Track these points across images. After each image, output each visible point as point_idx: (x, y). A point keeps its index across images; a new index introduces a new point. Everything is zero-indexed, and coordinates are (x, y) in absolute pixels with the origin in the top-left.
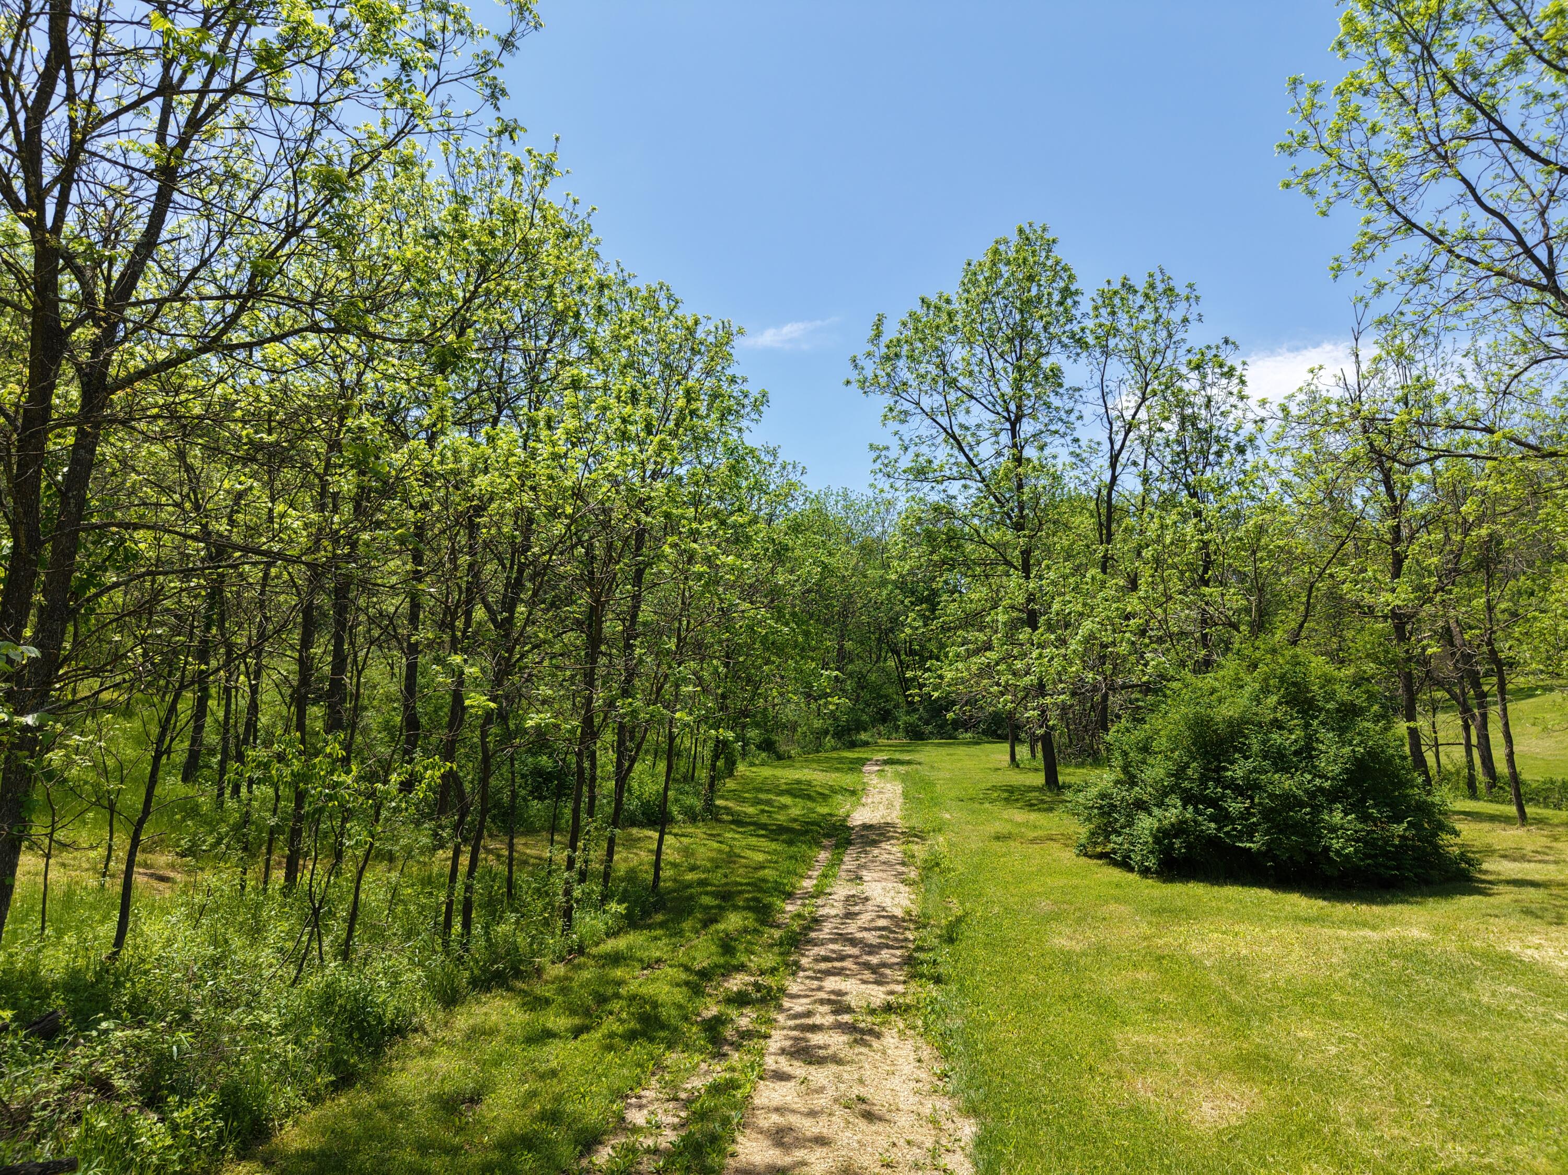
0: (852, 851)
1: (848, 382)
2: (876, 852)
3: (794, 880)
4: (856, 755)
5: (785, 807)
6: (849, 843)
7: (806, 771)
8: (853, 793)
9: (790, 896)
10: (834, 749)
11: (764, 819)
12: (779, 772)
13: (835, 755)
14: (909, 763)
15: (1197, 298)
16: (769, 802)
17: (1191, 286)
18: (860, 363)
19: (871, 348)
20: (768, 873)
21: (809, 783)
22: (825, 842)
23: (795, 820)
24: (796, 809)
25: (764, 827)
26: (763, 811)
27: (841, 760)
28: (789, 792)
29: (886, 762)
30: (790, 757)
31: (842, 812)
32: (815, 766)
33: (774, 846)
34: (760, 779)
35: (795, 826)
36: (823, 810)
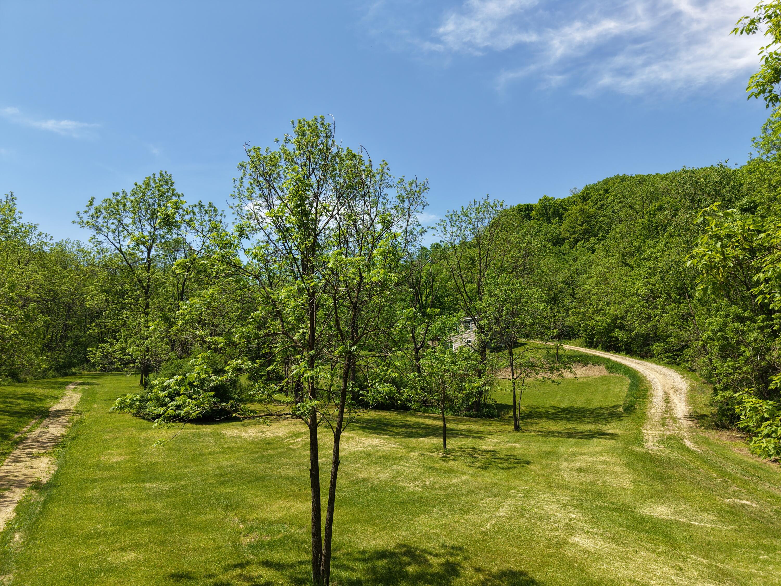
0: (48, 419)
1: (74, 222)
2: (58, 419)
3: (20, 428)
4: (65, 380)
5: (19, 404)
6: (47, 416)
7: (33, 389)
8: (56, 398)
9: (17, 433)
10: (54, 377)
11: (8, 409)
12: (18, 389)
13: (53, 380)
14: (92, 384)
15: (225, 216)
16: (11, 403)
17: (223, 211)
18: (81, 215)
19: (87, 209)
20: (8, 427)
21: (34, 394)
22: (36, 417)
23: (23, 409)
24: (25, 405)
25: (8, 412)
26: (7, 406)
27: (55, 383)
28: (23, 398)
29: (80, 384)
30: (26, 381)
31: (48, 406)
32: (40, 386)
33: (12, 418)
34: (7, 392)
35: (23, 411)
36: (38, 405)
